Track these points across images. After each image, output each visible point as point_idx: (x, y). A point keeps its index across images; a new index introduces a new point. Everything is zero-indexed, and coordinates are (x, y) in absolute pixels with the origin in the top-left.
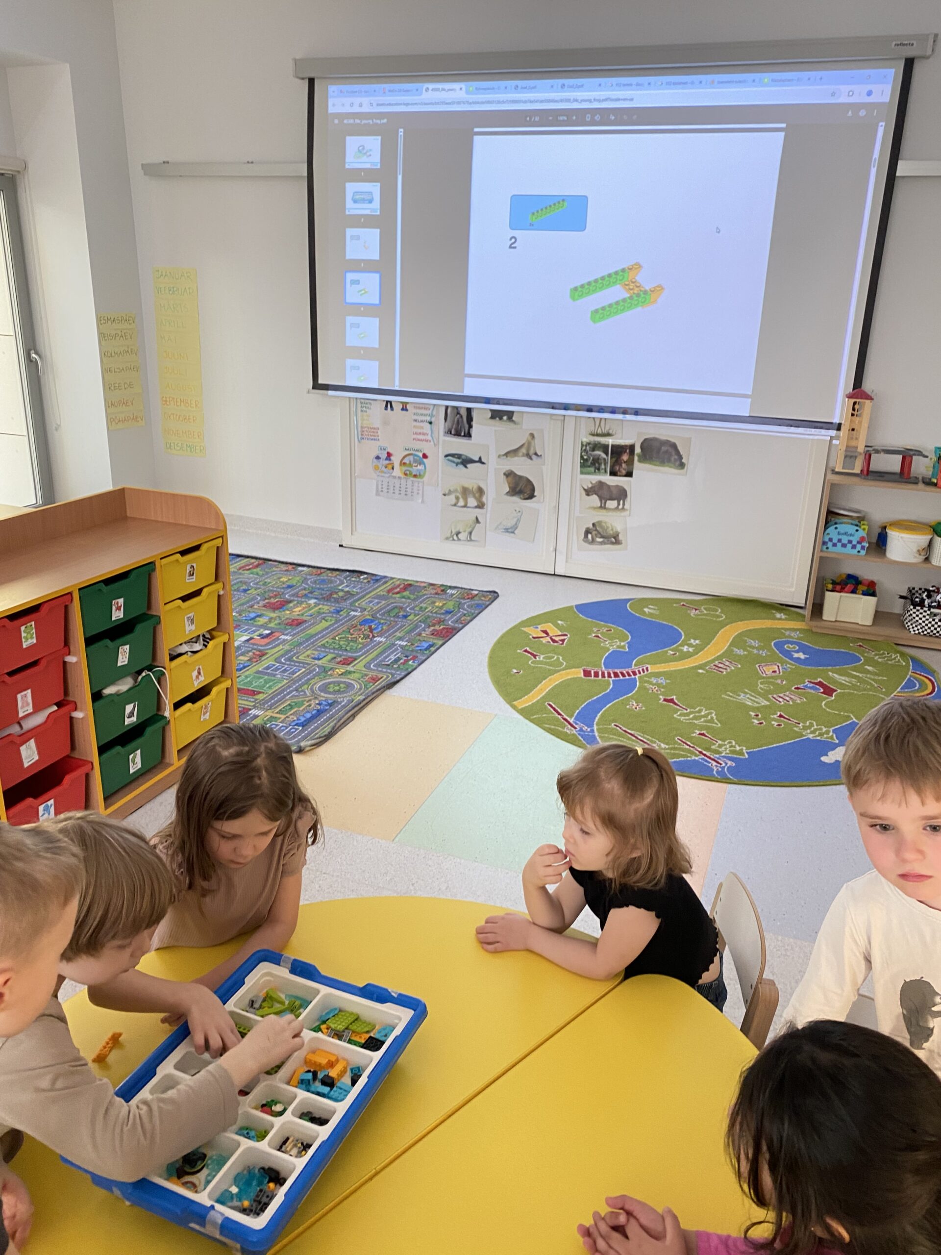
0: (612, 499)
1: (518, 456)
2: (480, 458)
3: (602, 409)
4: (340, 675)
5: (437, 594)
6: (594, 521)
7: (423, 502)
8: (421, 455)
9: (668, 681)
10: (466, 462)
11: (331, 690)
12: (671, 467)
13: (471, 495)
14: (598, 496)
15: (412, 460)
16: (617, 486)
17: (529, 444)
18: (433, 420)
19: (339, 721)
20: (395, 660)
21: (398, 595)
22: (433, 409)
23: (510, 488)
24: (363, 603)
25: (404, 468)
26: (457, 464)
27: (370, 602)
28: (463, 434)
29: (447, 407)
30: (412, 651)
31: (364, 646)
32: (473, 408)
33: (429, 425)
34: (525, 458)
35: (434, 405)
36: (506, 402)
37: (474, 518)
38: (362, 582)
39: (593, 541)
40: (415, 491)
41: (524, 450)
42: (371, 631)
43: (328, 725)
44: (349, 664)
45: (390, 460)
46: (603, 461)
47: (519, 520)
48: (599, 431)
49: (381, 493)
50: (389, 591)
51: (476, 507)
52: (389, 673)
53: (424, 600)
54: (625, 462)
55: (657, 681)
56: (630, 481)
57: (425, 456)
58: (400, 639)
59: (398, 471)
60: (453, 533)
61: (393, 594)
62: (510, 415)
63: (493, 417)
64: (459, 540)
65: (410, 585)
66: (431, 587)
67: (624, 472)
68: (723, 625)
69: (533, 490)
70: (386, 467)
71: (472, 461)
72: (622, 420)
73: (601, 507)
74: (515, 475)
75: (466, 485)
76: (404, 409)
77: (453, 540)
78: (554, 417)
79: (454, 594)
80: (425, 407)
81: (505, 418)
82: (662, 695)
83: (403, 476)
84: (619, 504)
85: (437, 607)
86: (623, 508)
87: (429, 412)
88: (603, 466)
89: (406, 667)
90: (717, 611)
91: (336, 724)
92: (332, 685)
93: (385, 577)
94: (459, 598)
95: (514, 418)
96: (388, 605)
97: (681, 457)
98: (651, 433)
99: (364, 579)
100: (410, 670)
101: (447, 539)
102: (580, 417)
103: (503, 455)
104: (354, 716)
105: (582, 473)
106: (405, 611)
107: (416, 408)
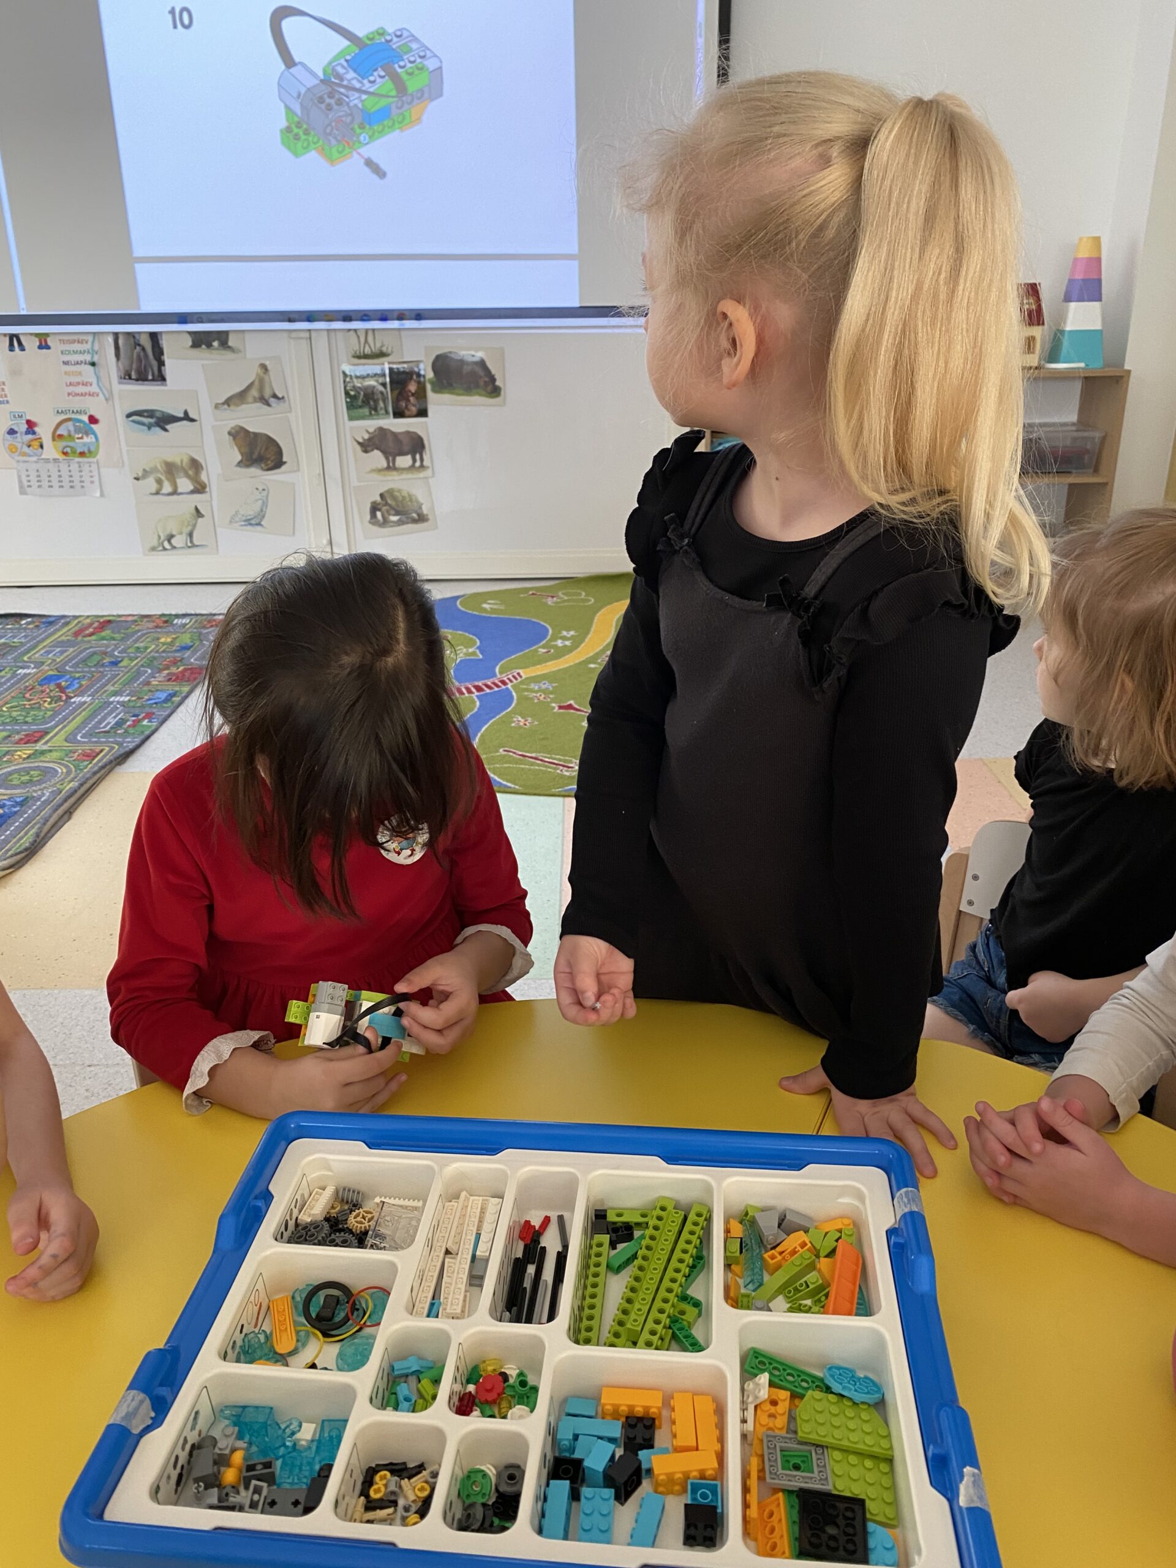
0: (402, 453)
1: (248, 403)
2: (186, 413)
3: (365, 315)
4: (24, 759)
5: (157, 627)
6: (382, 490)
7: (102, 495)
8: (85, 419)
9: (554, 685)
10: (163, 421)
11: (15, 782)
12: (480, 395)
13: (182, 474)
14: (382, 451)
15: (72, 429)
16: (408, 433)
17: (261, 381)
18: (96, 359)
19: (45, 824)
20: (116, 723)
21: (93, 637)
22: (93, 342)
23: (242, 454)
24: (37, 655)
25: (61, 444)
26: (149, 427)
27: (48, 652)
28: (150, 377)
29: (116, 335)
30: (143, 706)
31: (56, 713)
32: (161, 333)
33: (91, 368)
34: (259, 405)
35: (94, 334)
36: (213, 317)
37: (193, 511)
38: (25, 629)
39: (385, 523)
40: (86, 478)
41: (254, 393)
42: (62, 690)
43: (26, 834)
44: (36, 742)
45: (34, 433)
46: (380, 396)
47: (265, 504)
48: (367, 351)
49: (28, 490)
50: (77, 634)
51: (192, 492)
52: (112, 742)
53: (140, 637)
54: (413, 395)
55: (540, 688)
56: (426, 422)
57: (93, 420)
58: (115, 694)
59: (51, 451)
60: (162, 538)
61: (85, 637)
62: (223, 338)
63: (196, 345)
64: (174, 548)
65: (109, 622)
66: (145, 620)
67: (414, 410)
68: (595, 610)
69: (280, 452)
70: (29, 446)
71: (175, 419)
72: (399, 329)
73: (388, 468)
74: (247, 432)
75: (170, 460)
76: (44, 346)
77: (165, 549)
78: (294, 335)
79: (186, 624)
80: (78, 339)
81: (216, 344)
82: (555, 703)
83: (61, 457)
84: (414, 460)
85: (164, 644)
86: (422, 466)
87: (88, 346)
88: (381, 404)
89: (139, 729)
90: (580, 594)
91: (40, 829)
92: (16, 776)
93: (64, 617)
94: (196, 628)
95: (230, 343)
96: (81, 652)
97: (493, 379)
98: (443, 345)
99: (28, 623)
100: (147, 733)
101: (153, 549)
102: (335, 330)
103: (223, 404)
104: (69, 813)
105: (351, 418)
106: (113, 656)
107: (62, 341)
